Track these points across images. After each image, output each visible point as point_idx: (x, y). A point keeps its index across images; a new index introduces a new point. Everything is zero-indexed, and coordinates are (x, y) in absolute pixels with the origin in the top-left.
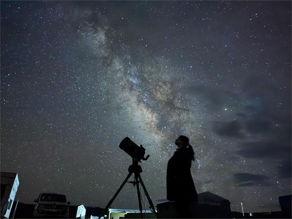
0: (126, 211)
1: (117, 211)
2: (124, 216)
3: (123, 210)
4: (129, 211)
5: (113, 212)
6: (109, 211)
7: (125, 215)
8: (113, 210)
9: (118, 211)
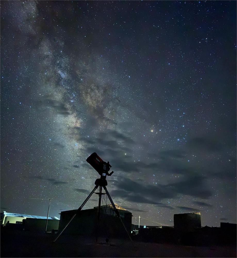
0: (23, 216)
1: (13, 215)
2: (22, 221)
3: (20, 214)
4: (27, 216)
5: (9, 216)
6: (4, 215)
7: (24, 220)
8: (9, 213)
9: (15, 215)
